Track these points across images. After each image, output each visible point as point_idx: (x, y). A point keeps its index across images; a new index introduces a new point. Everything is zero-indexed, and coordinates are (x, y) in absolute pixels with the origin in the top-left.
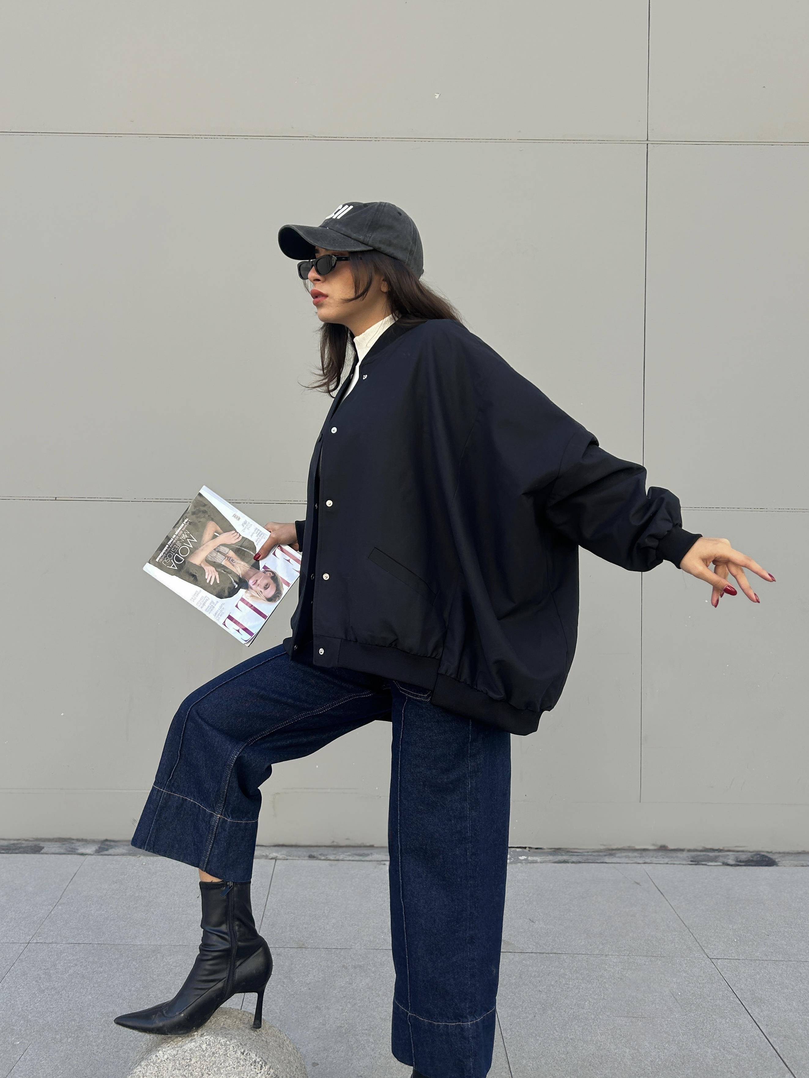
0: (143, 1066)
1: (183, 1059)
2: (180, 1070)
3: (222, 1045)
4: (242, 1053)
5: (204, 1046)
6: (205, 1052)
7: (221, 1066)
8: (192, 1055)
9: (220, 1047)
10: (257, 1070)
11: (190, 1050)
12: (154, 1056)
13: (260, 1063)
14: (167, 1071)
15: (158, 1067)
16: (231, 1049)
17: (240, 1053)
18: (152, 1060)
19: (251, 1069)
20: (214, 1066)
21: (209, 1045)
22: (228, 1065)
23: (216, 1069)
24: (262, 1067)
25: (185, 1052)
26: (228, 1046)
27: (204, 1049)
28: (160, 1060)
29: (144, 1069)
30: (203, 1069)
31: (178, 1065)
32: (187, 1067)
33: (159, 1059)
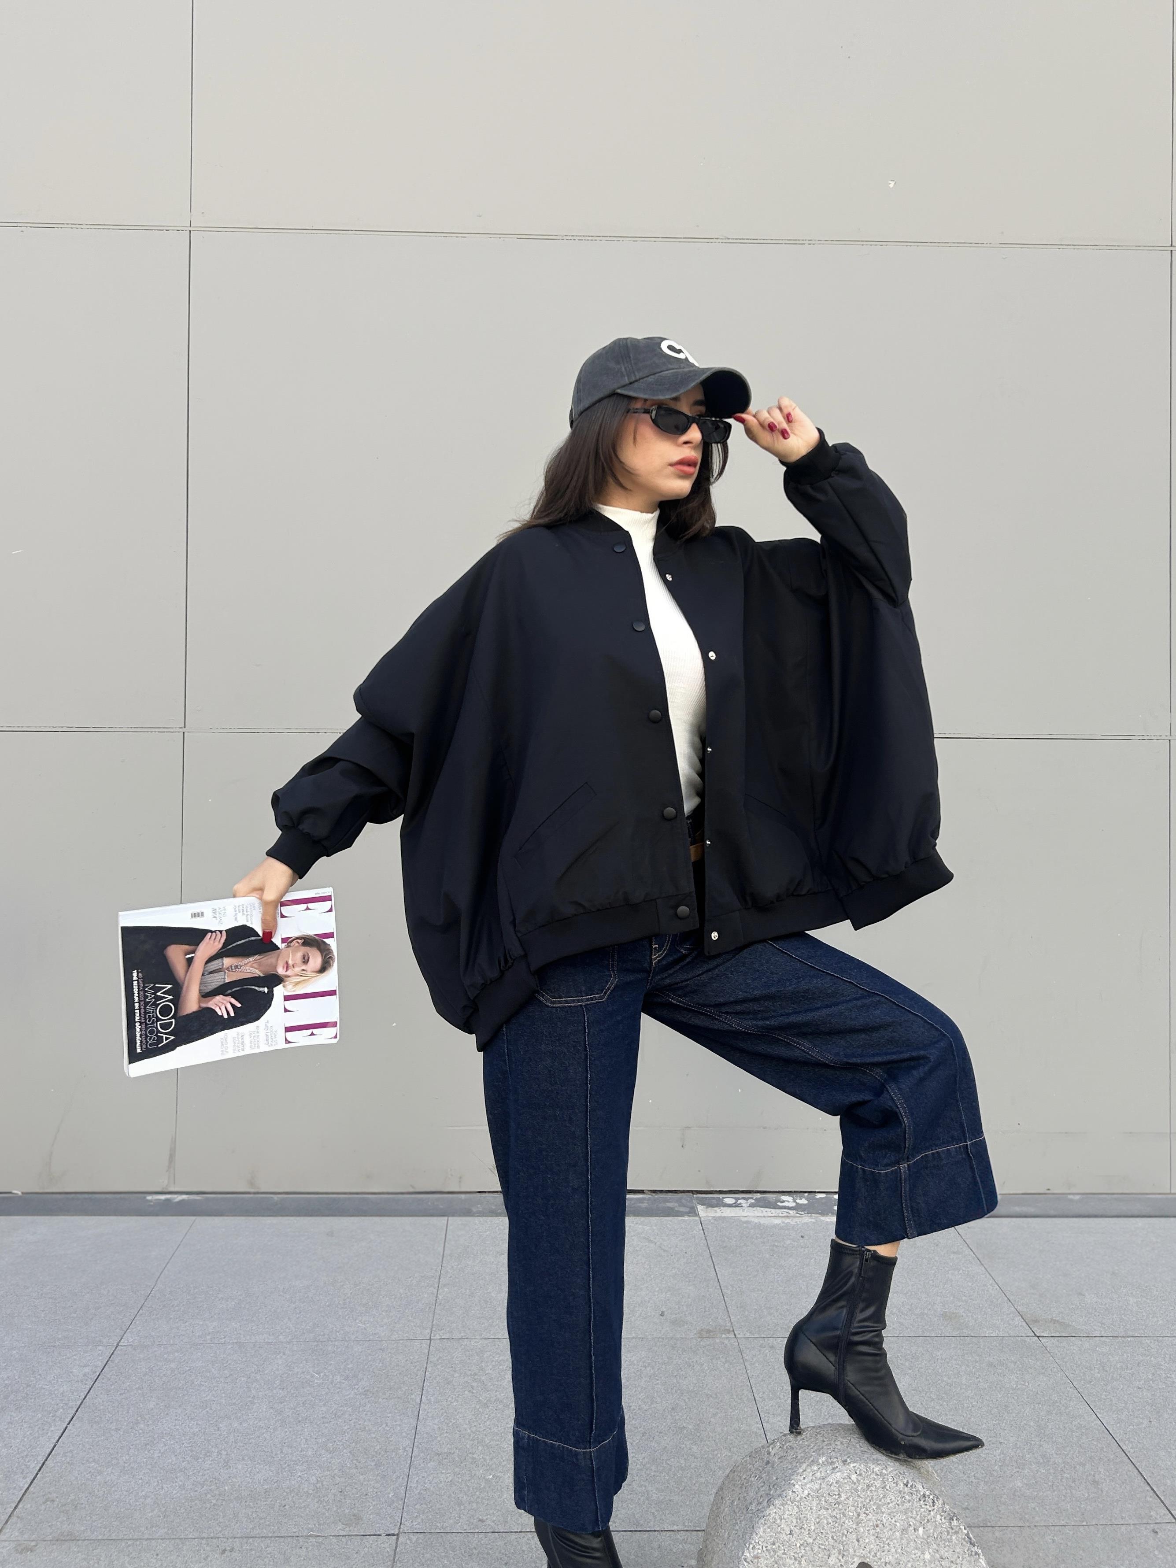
0: (778, 1505)
1: (829, 1494)
2: (828, 1509)
3: (877, 1475)
4: (904, 1484)
5: (854, 1477)
6: (857, 1484)
7: (880, 1503)
8: (840, 1489)
9: (876, 1477)
10: (928, 1507)
11: (836, 1483)
12: (790, 1492)
13: (931, 1497)
14: (810, 1511)
15: (798, 1506)
16: (890, 1480)
17: (902, 1485)
18: (789, 1497)
19: (921, 1506)
20: (872, 1503)
21: (860, 1475)
22: (889, 1501)
23: (874, 1507)
24: (934, 1502)
25: (831, 1485)
26: (886, 1476)
27: (855, 1481)
28: (799, 1497)
29: (780, 1509)
30: (858, 1507)
31: (823, 1502)
32: (837, 1505)
33: (798, 1495)
